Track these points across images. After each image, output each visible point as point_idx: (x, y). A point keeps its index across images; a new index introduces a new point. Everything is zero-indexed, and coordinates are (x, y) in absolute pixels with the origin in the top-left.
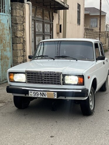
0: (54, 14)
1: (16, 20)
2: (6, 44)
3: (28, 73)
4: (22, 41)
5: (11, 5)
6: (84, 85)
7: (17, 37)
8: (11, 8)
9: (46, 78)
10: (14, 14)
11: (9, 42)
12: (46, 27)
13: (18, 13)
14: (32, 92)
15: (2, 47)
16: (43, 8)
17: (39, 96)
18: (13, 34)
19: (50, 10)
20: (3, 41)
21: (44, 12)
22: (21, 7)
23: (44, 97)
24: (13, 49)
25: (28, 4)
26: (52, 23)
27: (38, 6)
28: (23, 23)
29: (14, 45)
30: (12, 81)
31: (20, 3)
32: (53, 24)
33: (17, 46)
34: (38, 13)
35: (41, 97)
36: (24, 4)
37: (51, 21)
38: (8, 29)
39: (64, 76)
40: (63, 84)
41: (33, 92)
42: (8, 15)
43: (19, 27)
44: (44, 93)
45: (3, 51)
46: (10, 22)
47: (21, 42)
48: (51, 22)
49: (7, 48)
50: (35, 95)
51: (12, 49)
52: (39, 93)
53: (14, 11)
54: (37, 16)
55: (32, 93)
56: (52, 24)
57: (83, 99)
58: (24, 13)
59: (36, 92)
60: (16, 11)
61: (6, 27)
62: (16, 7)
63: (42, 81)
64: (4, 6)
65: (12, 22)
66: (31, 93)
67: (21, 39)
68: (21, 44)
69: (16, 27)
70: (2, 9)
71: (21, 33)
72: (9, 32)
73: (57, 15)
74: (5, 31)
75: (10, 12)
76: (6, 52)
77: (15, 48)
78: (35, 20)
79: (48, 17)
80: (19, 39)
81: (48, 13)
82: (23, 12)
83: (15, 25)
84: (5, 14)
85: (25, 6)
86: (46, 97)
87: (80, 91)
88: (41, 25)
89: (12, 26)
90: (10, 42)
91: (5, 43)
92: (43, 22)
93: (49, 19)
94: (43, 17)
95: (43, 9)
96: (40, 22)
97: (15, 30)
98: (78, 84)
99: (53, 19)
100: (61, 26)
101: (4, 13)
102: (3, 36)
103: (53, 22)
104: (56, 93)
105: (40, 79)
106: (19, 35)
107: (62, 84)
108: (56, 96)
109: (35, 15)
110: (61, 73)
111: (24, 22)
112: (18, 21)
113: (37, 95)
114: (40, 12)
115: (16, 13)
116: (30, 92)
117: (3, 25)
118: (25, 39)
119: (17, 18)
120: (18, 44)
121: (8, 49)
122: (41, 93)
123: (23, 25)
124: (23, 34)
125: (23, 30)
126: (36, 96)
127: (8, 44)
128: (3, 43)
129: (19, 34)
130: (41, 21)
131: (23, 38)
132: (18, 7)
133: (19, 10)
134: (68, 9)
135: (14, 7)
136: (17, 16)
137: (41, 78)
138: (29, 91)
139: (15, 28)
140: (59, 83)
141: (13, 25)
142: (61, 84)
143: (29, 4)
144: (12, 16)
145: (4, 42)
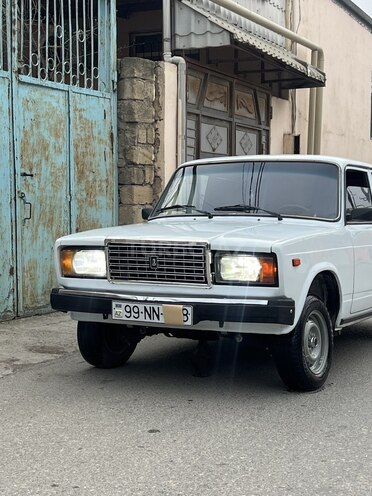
0: (274, 101)
1: (131, 113)
2: (97, 184)
3: (110, 248)
4: (149, 176)
5: (120, 67)
6: (277, 285)
7: (135, 164)
8: (119, 75)
9: (162, 263)
10: (127, 95)
11: (107, 180)
12: (243, 142)
13: (139, 89)
14: (120, 306)
15: (84, 194)
16: (231, 80)
17: (142, 318)
18: (121, 156)
19: (257, 88)
20: (88, 173)
21: (236, 92)
22: (149, 73)
23: (156, 320)
24: (120, 203)
25: (173, 63)
26: (267, 128)
27: (210, 73)
28: (156, 121)
29: (124, 189)
30: (69, 273)
31: (148, 60)
32: (268, 132)
33: (131, 192)
34: (211, 93)
35: (148, 319)
36: (161, 63)
37: (260, 124)
38: (106, 138)
39: (218, 255)
40: (215, 283)
41: (124, 304)
42: (108, 96)
43: (142, 135)
44: (156, 307)
45: (85, 205)
46: (113, 118)
47: (148, 181)
48: (263, 126)
49: (98, 198)
50: (128, 315)
51: (116, 202)
52: (141, 307)
53: (127, 84)
54: (206, 103)
55: (122, 310)
56: (264, 133)
57: (278, 333)
58: (160, 91)
59: (132, 305)
60: (132, 83)
61: (99, 133)
62: (134, 72)
63: (150, 273)
64: (93, 68)
65: (119, 118)
66: (117, 310)
67: (147, 170)
68: (147, 189)
69: (133, 132)
70: (89, 75)
71: (146, 152)
72: (108, 150)
73: (287, 104)
74: (95, 144)
75: (115, 87)
76: (94, 207)
77: (126, 200)
78: (197, 115)
79: (252, 108)
80: (141, 172)
81: (250, 96)
82: (157, 89)
83: (128, 127)
84: (96, 93)
85: (164, 70)
86: (162, 320)
87: (265, 302)
88: (223, 132)
89: (119, 130)
90: (110, 178)
91: (95, 180)
92: (230, 122)
93: (253, 116)
94: (231, 107)
95: (231, 83)
96: (217, 122)
97: (126, 142)
98: (258, 281)
99: (269, 116)
100: (297, 139)
101: (96, 88)
102: (88, 159)
103: (268, 124)
104: (190, 309)
105: (146, 266)
106: (139, 160)
107: (210, 280)
108: (190, 317)
109: (201, 98)
110: (208, 246)
111: (158, 119)
112: (136, 116)
113: (136, 315)
114: (221, 93)
115: (133, 90)
116: (117, 306)
117: (88, 125)
118: (159, 173)
119: (136, 106)
120: (135, 187)
121: (103, 200)
122: (148, 307)
123: (156, 130)
124: (156, 157)
125: (157, 143)
126: (132, 319)
127: (104, 185)
128: (88, 182)
129: (140, 156)
130: (221, 120)
131: (155, 167)
132: (140, 71)
133: (141, 83)
134: (324, 85)
135: (126, 73)
136: (135, 100)
137: (148, 263)
138: (114, 304)
139: (128, 135)
140: (202, 279)
141: (122, 126)
142: (206, 282)
143: (177, 65)
144: (119, 99)
145: (91, 179)
